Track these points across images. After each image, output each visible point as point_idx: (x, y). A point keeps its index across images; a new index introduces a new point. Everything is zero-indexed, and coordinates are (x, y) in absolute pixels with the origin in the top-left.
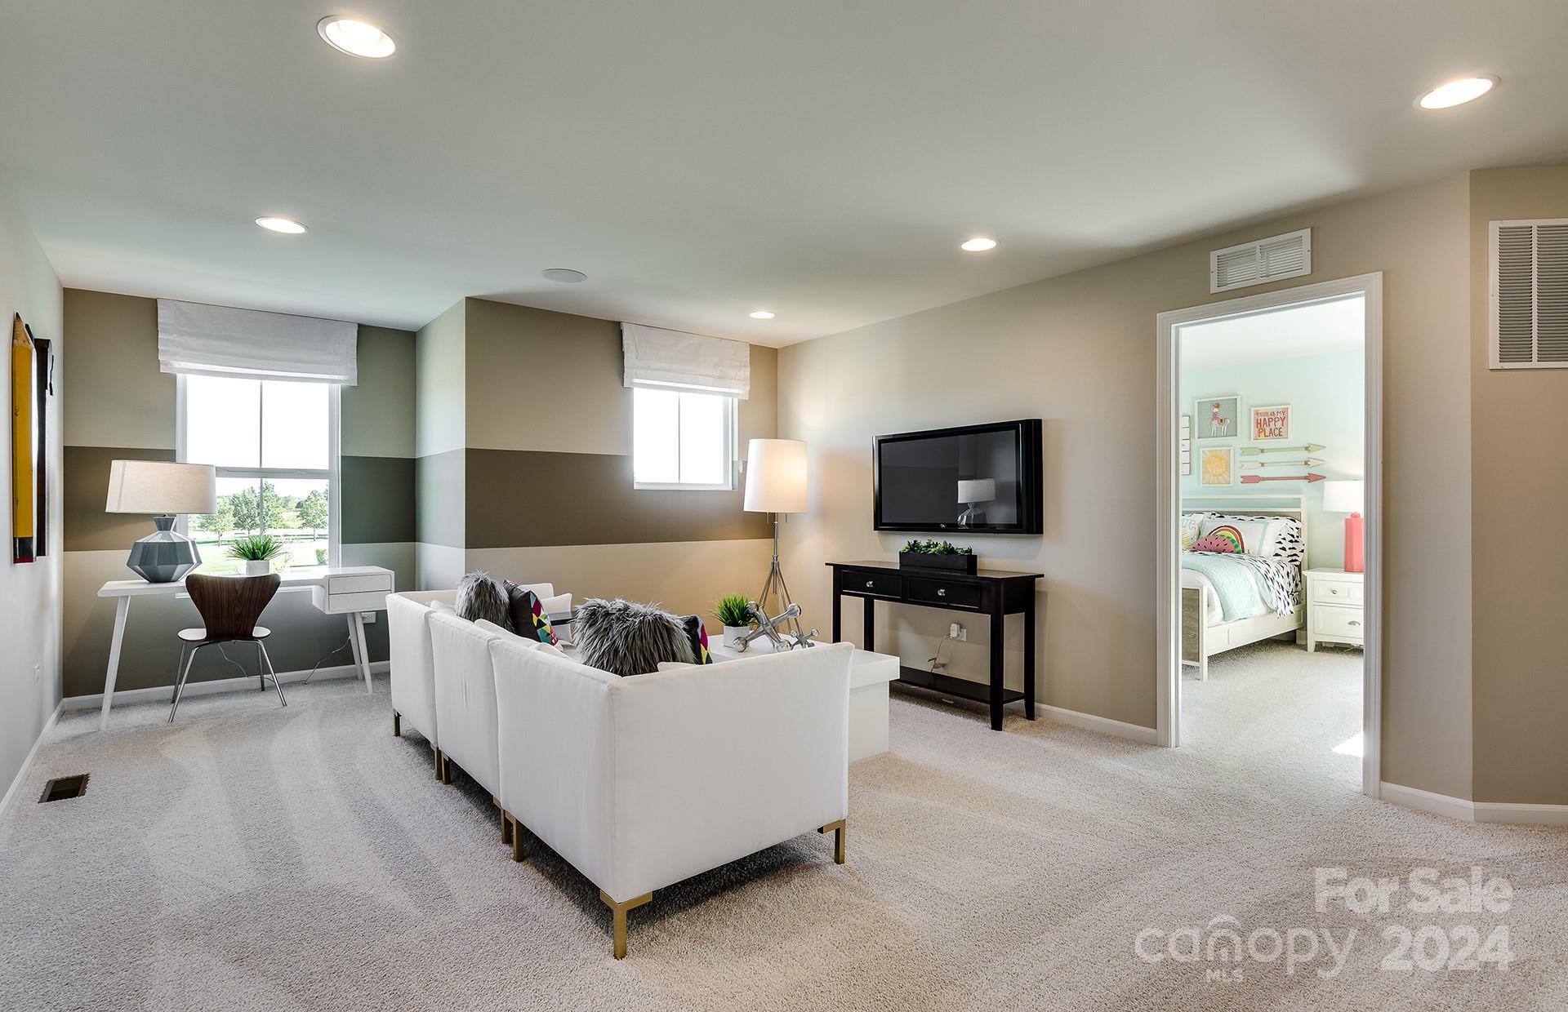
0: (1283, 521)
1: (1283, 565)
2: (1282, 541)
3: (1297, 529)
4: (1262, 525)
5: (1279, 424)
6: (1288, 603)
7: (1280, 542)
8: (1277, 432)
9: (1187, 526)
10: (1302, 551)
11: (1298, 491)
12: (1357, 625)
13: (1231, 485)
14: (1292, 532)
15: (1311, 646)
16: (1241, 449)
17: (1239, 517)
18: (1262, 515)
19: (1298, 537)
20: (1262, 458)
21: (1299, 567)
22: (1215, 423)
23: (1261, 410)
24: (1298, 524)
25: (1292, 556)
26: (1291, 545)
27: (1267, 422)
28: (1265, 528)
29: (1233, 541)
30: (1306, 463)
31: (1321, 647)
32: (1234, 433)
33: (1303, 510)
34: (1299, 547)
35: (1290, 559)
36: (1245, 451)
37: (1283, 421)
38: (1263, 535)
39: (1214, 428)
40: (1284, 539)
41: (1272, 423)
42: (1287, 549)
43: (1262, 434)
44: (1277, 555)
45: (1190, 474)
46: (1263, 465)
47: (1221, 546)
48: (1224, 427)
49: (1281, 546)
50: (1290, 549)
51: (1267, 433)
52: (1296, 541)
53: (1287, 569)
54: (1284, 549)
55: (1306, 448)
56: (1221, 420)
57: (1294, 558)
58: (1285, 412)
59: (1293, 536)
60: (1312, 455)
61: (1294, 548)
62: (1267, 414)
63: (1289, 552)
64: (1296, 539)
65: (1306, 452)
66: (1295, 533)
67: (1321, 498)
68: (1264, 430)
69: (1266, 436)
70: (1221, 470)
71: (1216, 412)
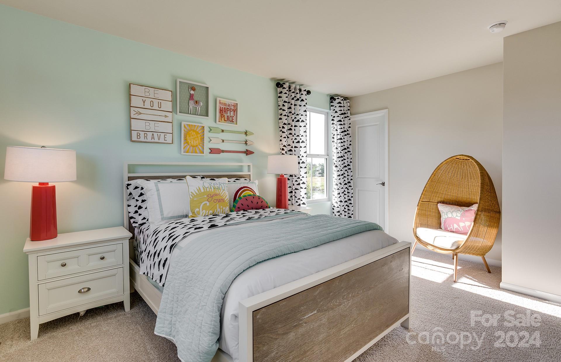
5: (232, 114)
8: (231, 119)
11: (241, 161)
13: (204, 154)
16: (210, 127)
20: (223, 136)
22: (192, 102)
23: (223, 101)
27: (226, 111)
30: (245, 143)
32: (205, 114)
33: (251, 173)
36: (213, 130)
37: (234, 111)
39: (191, 107)
41: (229, 113)
43: (223, 119)
45: (173, 143)
46: (223, 141)
47: (260, 204)
51: (226, 119)
55: (245, 133)
58: (236, 106)
60: (248, 138)
62: (226, 105)
65: (246, 136)
68: (224, 116)
69: (225, 121)
70: (197, 142)
71: (193, 94)
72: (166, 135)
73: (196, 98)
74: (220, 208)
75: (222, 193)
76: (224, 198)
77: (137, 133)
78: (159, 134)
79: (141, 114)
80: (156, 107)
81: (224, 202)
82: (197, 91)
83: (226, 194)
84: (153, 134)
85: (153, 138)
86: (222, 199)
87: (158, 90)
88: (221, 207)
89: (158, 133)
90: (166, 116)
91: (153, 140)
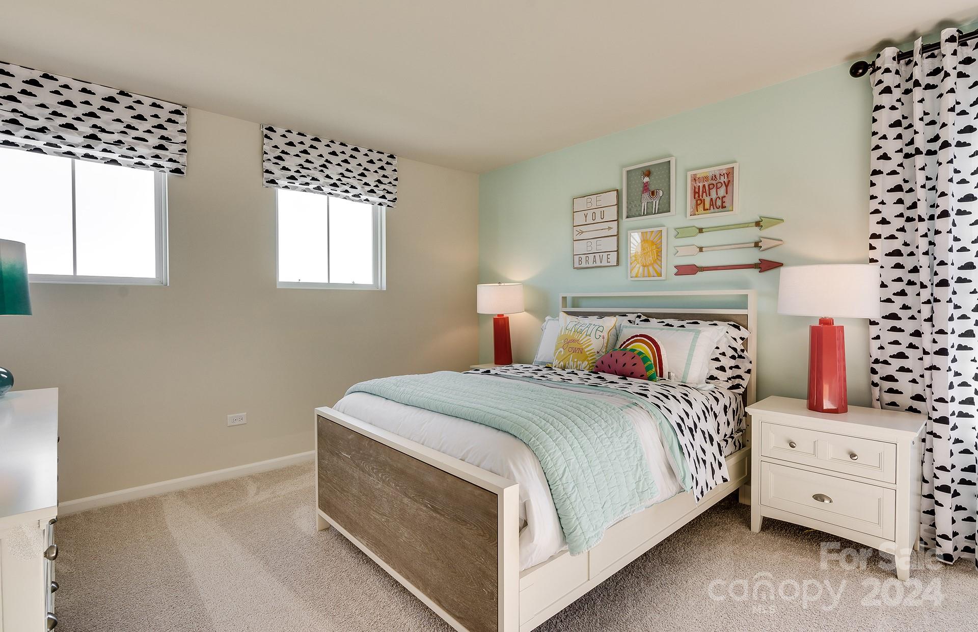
0: (723, 327)
1: (718, 395)
2: (721, 357)
3: (742, 339)
4: (691, 335)
5: (722, 192)
6: (720, 465)
7: (717, 359)
8: (719, 203)
9: (593, 335)
10: (749, 371)
11: (745, 285)
12: (827, 502)
13: (663, 278)
14: (734, 345)
15: (756, 524)
16: (675, 229)
17: (667, 321)
18: (695, 319)
19: (743, 351)
20: (701, 240)
21: (744, 396)
22: (646, 195)
23: (701, 173)
24: (743, 332)
25: (734, 378)
26: (733, 363)
27: (707, 190)
28: (695, 340)
29: (645, 359)
30: (757, 245)
31: (769, 524)
32: (665, 208)
33: (751, 313)
34: (744, 365)
35: (730, 384)
36: (681, 232)
37: (727, 186)
38: (692, 349)
39: (644, 204)
40: (724, 354)
41: (713, 192)
42: (727, 369)
43: (701, 208)
44: (712, 378)
45: (618, 264)
46: (701, 249)
47: (629, 367)
48: (656, 202)
49: (718, 364)
50: (731, 368)
51: (707, 206)
52: (740, 357)
53: (724, 401)
54: (722, 369)
55: (758, 224)
56: (653, 193)
57: (737, 381)
58: (730, 173)
59: (735, 350)
60: (766, 232)
61: (737, 367)
62: (706, 178)
63: (730, 373)
64: (740, 353)
65: (757, 229)
66: (739, 345)
67: (775, 294)
68: (703, 202)
69: (704, 210)
70: (651, 258)
71: (647, 182)
72: (609, 255)
73: (652, 188)
74: (574, 362)
75: (582, 339)
76: (584, 347)
77: (579, 257)
78: (601, 254)
79: (582, 232)
80: (598, 219)
81: (581, 353)
82: (655, 174)
83: (590, 341)
84: (595, 256)
85: (595, 261)
86: (580, 349)
87: (601, 194)
88: (576, 360)
89: (599, 254)
90: (610, 228)
91: (595, 265)
